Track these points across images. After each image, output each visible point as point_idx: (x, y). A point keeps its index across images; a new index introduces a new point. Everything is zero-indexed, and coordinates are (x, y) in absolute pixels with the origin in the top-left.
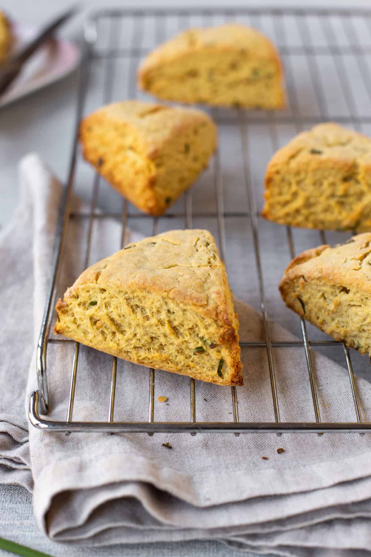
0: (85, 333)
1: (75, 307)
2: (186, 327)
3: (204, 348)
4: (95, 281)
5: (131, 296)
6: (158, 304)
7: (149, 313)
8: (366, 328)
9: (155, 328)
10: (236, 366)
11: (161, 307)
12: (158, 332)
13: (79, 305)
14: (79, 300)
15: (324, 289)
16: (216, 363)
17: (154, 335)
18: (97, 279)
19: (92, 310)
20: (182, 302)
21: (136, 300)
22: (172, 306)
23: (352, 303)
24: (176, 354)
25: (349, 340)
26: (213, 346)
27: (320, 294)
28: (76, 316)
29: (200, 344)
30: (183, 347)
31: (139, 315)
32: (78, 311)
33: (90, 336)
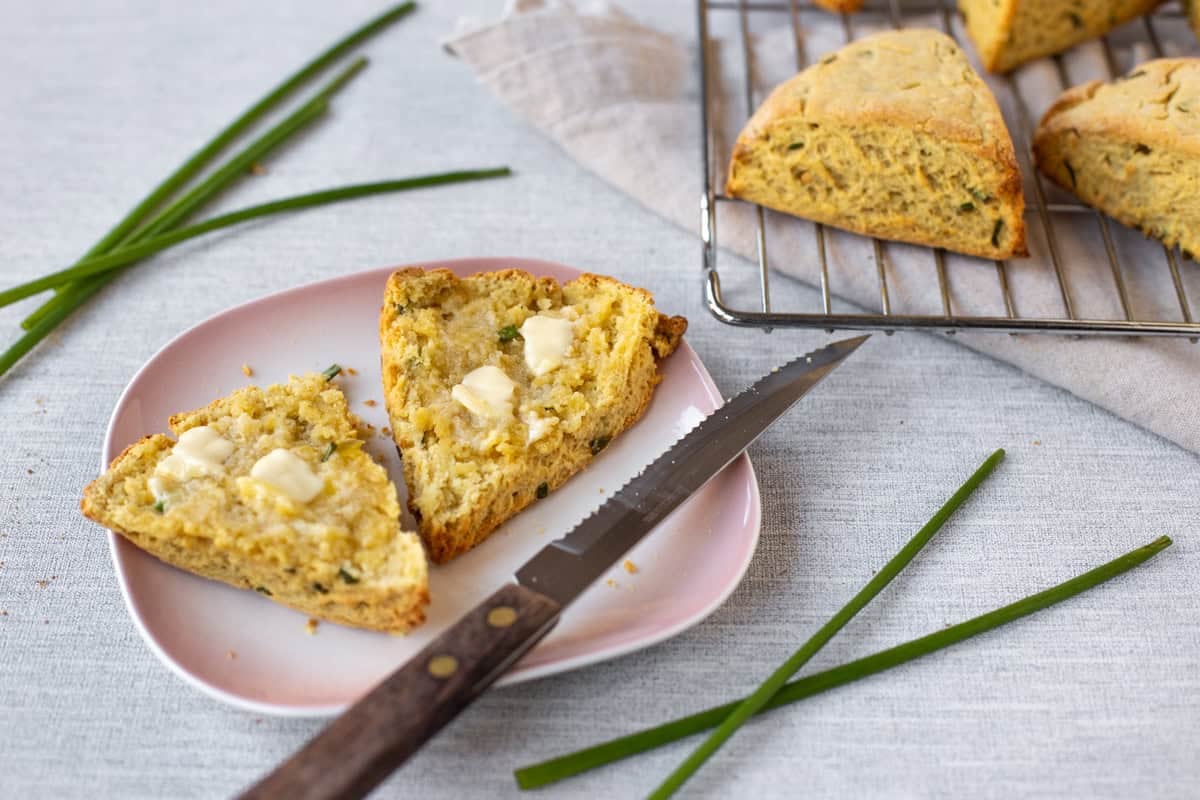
0: (781, 191)
1: (765, 153)
2: (948, 174)
3: (975, 204)
4: (800, 113)
5: (862, 132)
6: (907, 143)
7: (888, 156)
8: (1177, 207)
9: (900, 178)
10: (1021, 231)
11: (911, 146)
12: (904, 184)
13: (772, 150)
14: (771, 143)
15: (1110, 148)
16: (989, 226)
17: (895, 190)
18: (803, 108)
19: (796, 157)
20: (945, 138)
21: (869, 137)
22: (929, 144)
23: (1157, 170)
24: (929, 215)
25: (1148, 226)
26: (988, 200)
27: (1101, 157)
28: (766, 166)
29: (969, 198)
30: (942, 205)
31: (875, 161)
32: (771, 159)
33: (789, 197)
